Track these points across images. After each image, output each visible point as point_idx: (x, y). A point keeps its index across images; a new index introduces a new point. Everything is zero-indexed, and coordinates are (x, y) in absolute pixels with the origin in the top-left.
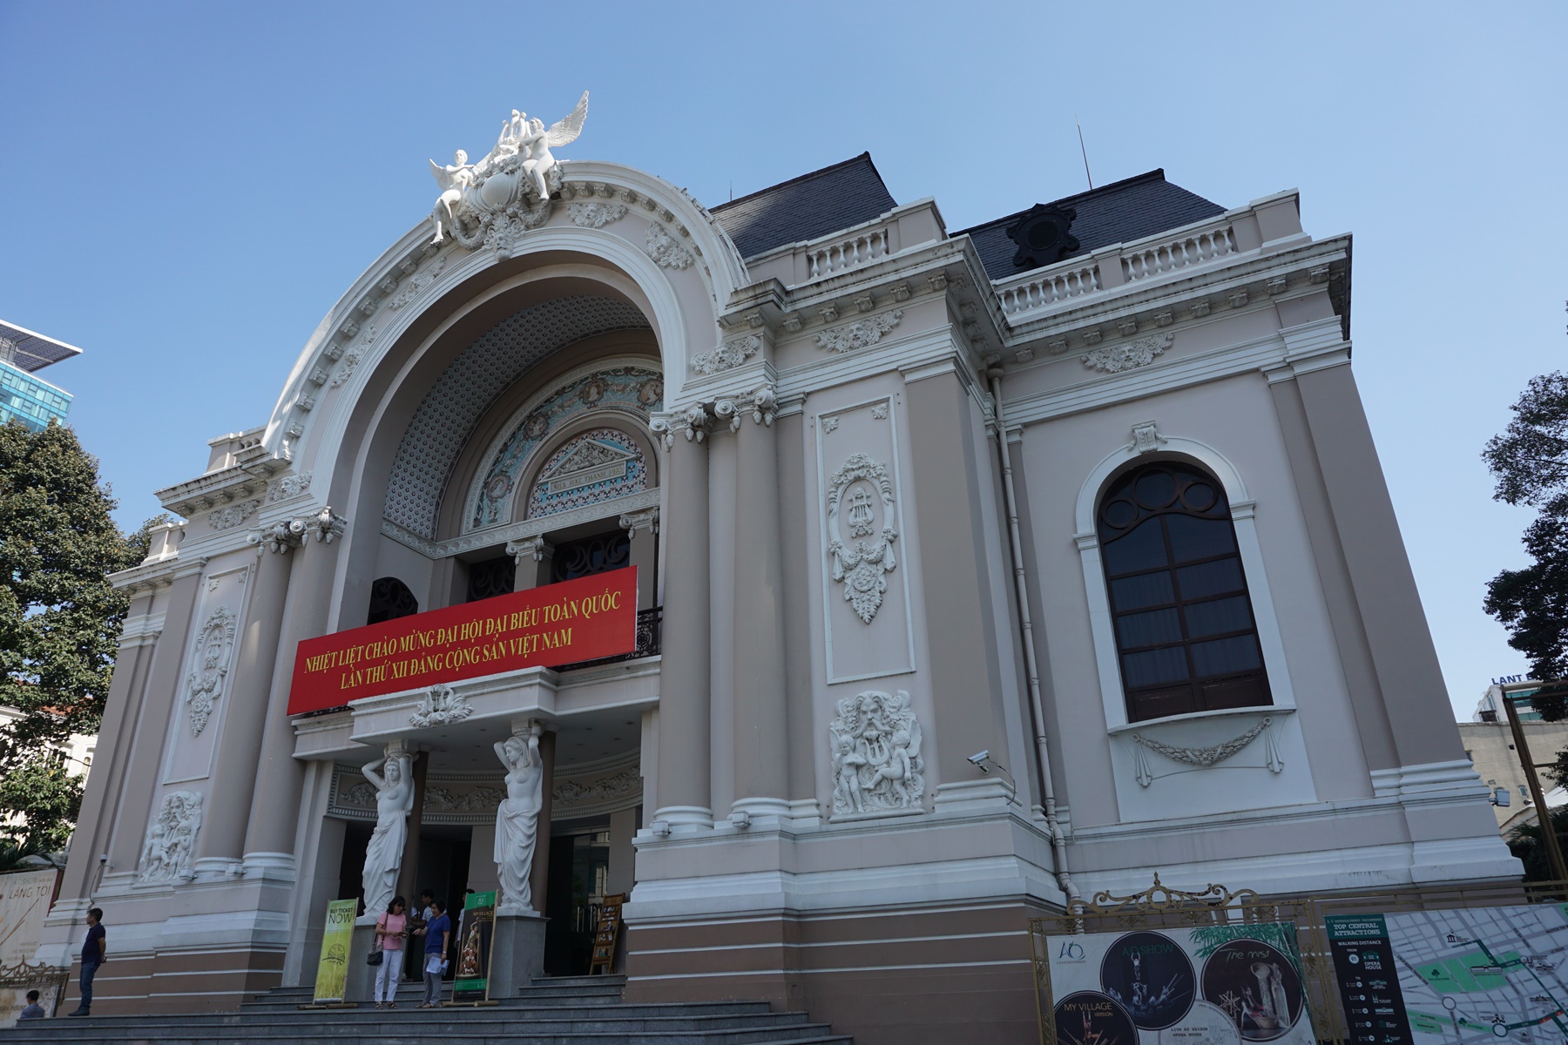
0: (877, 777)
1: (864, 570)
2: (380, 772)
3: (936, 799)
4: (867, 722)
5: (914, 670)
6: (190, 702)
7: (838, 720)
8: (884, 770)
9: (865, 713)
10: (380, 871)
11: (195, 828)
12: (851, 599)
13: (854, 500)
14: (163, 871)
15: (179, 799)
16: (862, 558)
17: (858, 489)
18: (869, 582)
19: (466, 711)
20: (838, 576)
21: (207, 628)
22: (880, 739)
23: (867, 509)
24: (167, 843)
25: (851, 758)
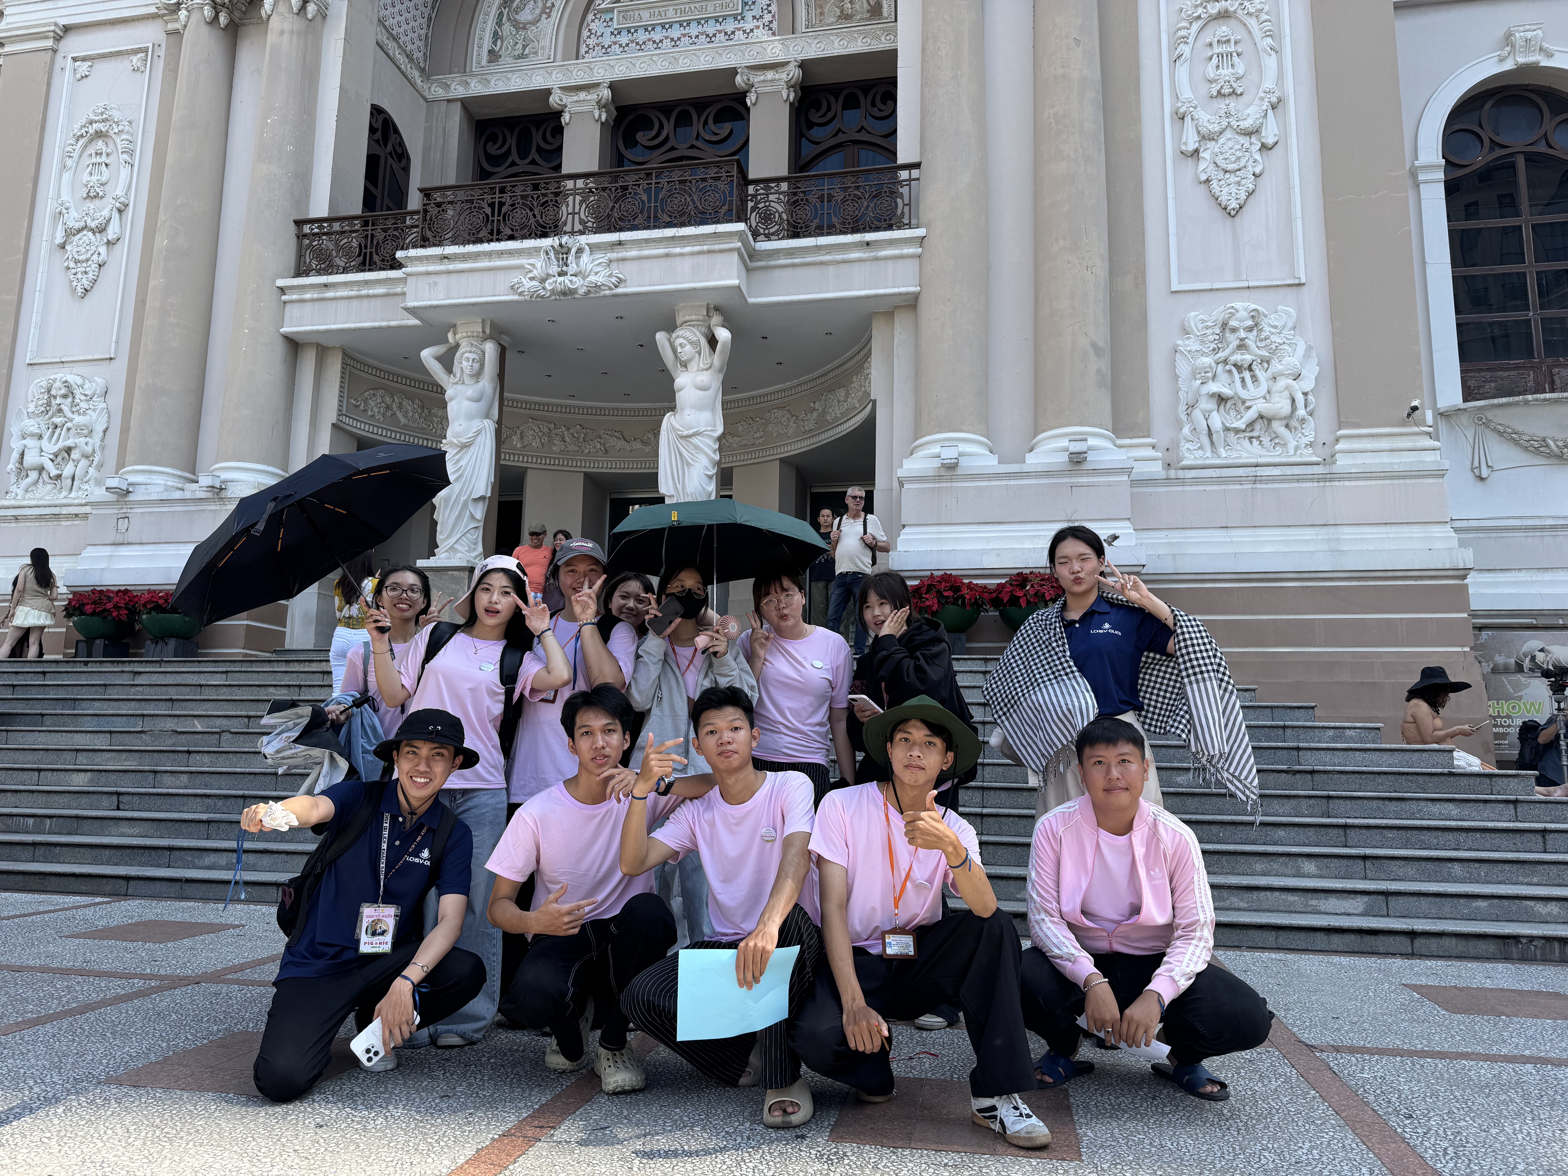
0: (1251, 414)
1: (1229, 143)
2: (447, 361)
3: (1338, 447)
4: (1237, 342)
5: (1303, 281)
6: (63, 247)
7: (1189, 338)
8: (1260, 406)
9: (1234, 330)
10: (463, 499)
11: (99, 428)
12: (1208, 181)
13: (1215, 44)
14: (50, 487)
15: (67, 385)
16: (1229, 125)
17: (1223, 29)
18: (1239, 158)
19: (614, 280)
20: (1191, 147)
21: (82, 136)
22: (1254, 367)
23: (1236, 59)
24: (50, 447)
25: (1214, 387)
